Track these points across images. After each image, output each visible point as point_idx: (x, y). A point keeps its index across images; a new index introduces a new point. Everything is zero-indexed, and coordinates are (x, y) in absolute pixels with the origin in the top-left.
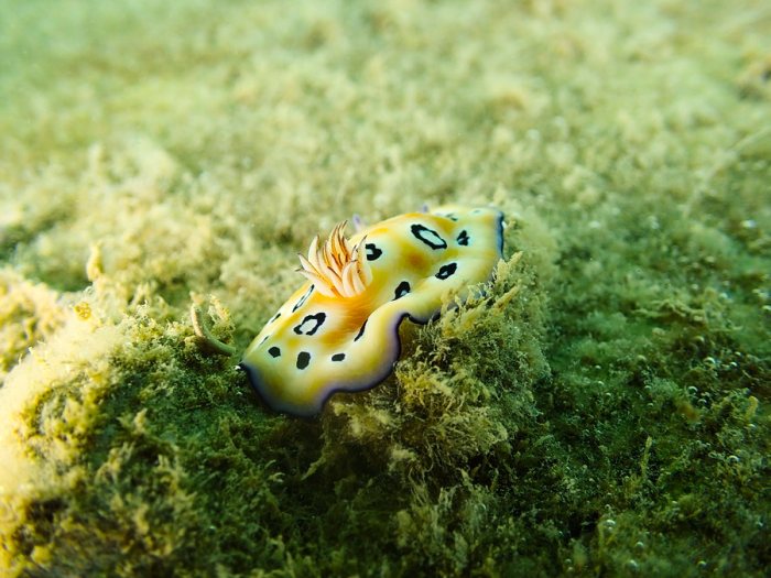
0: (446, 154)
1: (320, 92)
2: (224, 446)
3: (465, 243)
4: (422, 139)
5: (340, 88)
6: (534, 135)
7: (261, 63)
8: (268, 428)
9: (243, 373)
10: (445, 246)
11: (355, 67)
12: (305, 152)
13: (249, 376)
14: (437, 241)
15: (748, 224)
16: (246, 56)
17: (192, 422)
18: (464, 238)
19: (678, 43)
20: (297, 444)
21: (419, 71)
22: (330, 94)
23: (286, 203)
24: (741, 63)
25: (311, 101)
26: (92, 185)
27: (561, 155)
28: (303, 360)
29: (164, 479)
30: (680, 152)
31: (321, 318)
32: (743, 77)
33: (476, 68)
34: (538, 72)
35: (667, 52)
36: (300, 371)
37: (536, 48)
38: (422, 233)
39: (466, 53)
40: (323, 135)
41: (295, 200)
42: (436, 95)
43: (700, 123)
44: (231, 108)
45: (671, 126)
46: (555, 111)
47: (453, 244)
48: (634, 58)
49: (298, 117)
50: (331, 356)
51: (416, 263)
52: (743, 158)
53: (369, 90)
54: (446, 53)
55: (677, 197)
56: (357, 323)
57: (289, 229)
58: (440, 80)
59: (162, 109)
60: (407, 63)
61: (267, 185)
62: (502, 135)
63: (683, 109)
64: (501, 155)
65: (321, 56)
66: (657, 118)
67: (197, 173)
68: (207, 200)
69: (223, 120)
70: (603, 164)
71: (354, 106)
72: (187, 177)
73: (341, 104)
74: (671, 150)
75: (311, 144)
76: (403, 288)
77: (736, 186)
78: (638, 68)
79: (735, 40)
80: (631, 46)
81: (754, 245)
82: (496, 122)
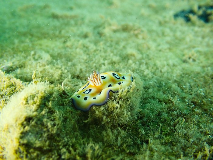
0: (117, 64)
1: (87, 48)
2: (67, 114)
3: (124, 79)
4: (112, 60)
5: (92, 47)
6: (137, 63)
7: (72, 39)
8: (76, 112)
9: (71, 100)
10: (120, 79)
11: (96, 43)
12: (84, 59)
13: (73, 101)
14: (118, 77)
15: (184, 87)
16: (69, 37)
17: (60, 108)
18: (124, 78)
19: (170, 49)
20: (82, 117)
21: (111, 46)
22: (90, 48)
23: (78, 70)
24: (184, 55)
25: (85, 49)
26: (30, 60)
27: (143, 67)
28: (86, 99)
29: (55, 117)
30: (170, 70)
31: (90, 90)
32: (184, 58)
33: (124, 47)
34: (139, 50)
35: (168, 51)
36: (85, 101)
37: (138, 45)
38: (115, 75)
39: (122, 44)
40: (88, 56)
41: (81, 69)
42: (115, 51)
43: (174, 65)
44: (65, 48)
45: (168, 65)
46: (142, 58)
47: (121, 79)
48: (160, 51)
49: (82, 52)
50: (93, 98)
51: (113, 81)
52: (184, 74)
53: (99, 48)
54: (117, 43)
55: (169, 79)
56: (99, 92)
57: (79, 75)
58: (116, 49)
59: (47, 46)
60: (108, 44)
61: (74, 65)
62: (130, 61)
63: (171, 62)
64: (130, 66)
65: (87, 40)
66: (165, 63)
67: (57, 60)
68: (59, 66)
69: (63, 50)
70: (153, 71)
71: (95, 51)
72: (54, 61)
73: (92, 50)
74: (168, 70)
75: (85, 58)
76: (110, 86)
77: (182, 79)
78: (161, 53)
79: (182, 51)
80: (160, 48)
81: (185, 91)
82: (128, 59)
